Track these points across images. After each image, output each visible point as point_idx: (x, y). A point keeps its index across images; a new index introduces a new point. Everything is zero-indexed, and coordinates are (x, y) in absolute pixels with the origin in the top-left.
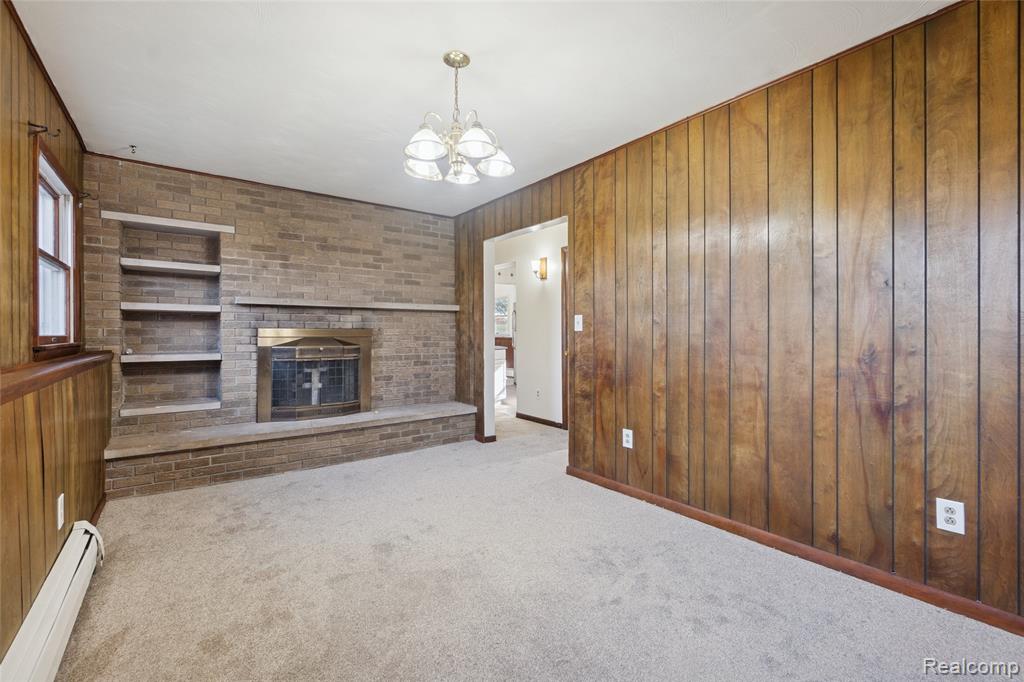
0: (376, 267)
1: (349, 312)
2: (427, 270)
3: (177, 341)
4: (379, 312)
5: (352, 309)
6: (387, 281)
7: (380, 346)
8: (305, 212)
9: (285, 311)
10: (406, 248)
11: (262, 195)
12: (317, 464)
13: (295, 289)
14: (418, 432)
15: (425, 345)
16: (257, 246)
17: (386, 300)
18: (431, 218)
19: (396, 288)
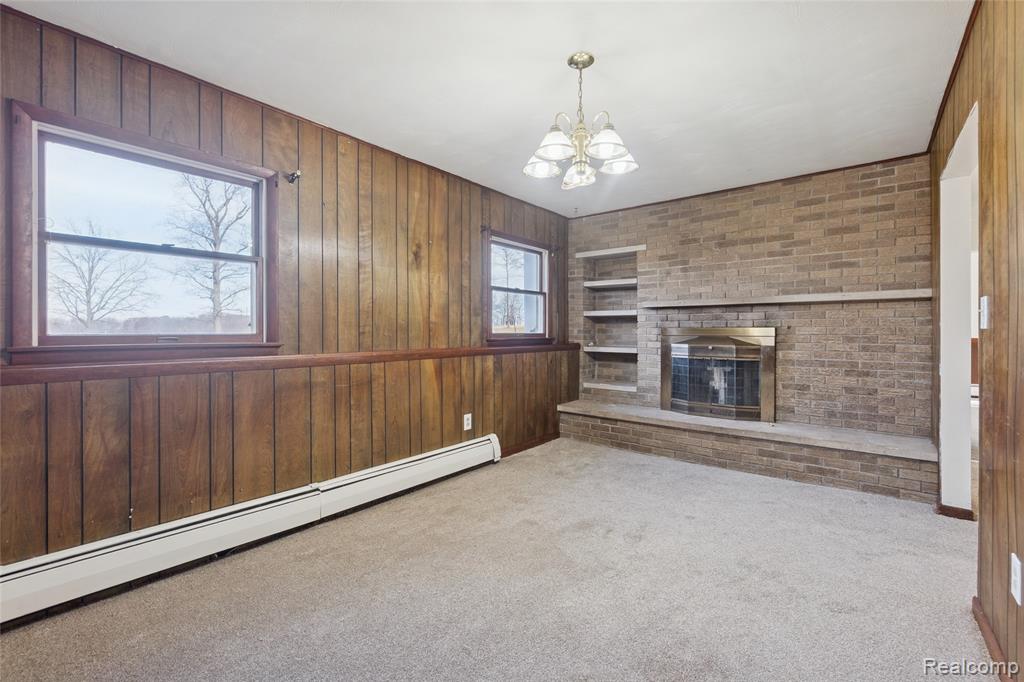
0: (784, 254)
1: (749, 308)
2: (871, 243)
3: (625, 338)
4: (788, 307)
5: (752, 305)
6: (801, 268)
7: (791, 348)
8: (703, 215)
9: (684, 311)
10: (831, 221)
11: (666, 211)
12: (689, 459)
13: (693, 290)
14: (816, 461)
15: (865, 349)
16: (662, 257)
17: (798, 292)
18: (879, 168)
19: (816, 275)
